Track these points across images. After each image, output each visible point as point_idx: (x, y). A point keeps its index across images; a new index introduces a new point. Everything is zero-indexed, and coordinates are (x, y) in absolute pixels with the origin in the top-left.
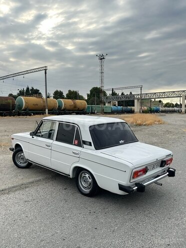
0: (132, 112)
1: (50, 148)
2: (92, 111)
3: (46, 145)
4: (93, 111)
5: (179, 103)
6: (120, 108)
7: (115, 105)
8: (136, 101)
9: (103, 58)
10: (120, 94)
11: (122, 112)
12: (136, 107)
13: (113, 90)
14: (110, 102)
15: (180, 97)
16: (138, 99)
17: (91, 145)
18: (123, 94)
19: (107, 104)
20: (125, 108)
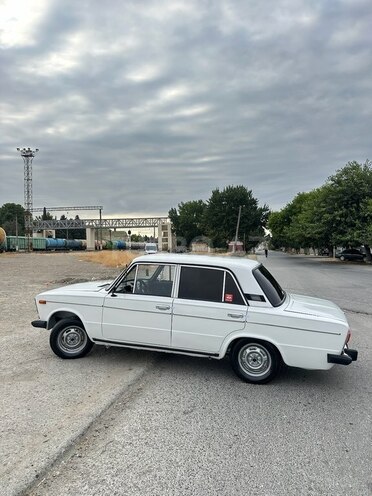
0: (82, 248)
1: (169, 311)
2: (9, 246)
3: (158, 307)
4: (11, 247)
5: (149, 236)
6: (61, 241)
7: (50, 237)
8: (88, 231)
9: (31, 156)
10: (59, 219)
11: (65, 249)
12: (89, 241)
13: (45, 211)
14: (41, 232)
15: (155, 227)
16: (92, 228)
17: (264, 300)
18: (63, 218)
19: (35, 235)
20: (71, 241)
